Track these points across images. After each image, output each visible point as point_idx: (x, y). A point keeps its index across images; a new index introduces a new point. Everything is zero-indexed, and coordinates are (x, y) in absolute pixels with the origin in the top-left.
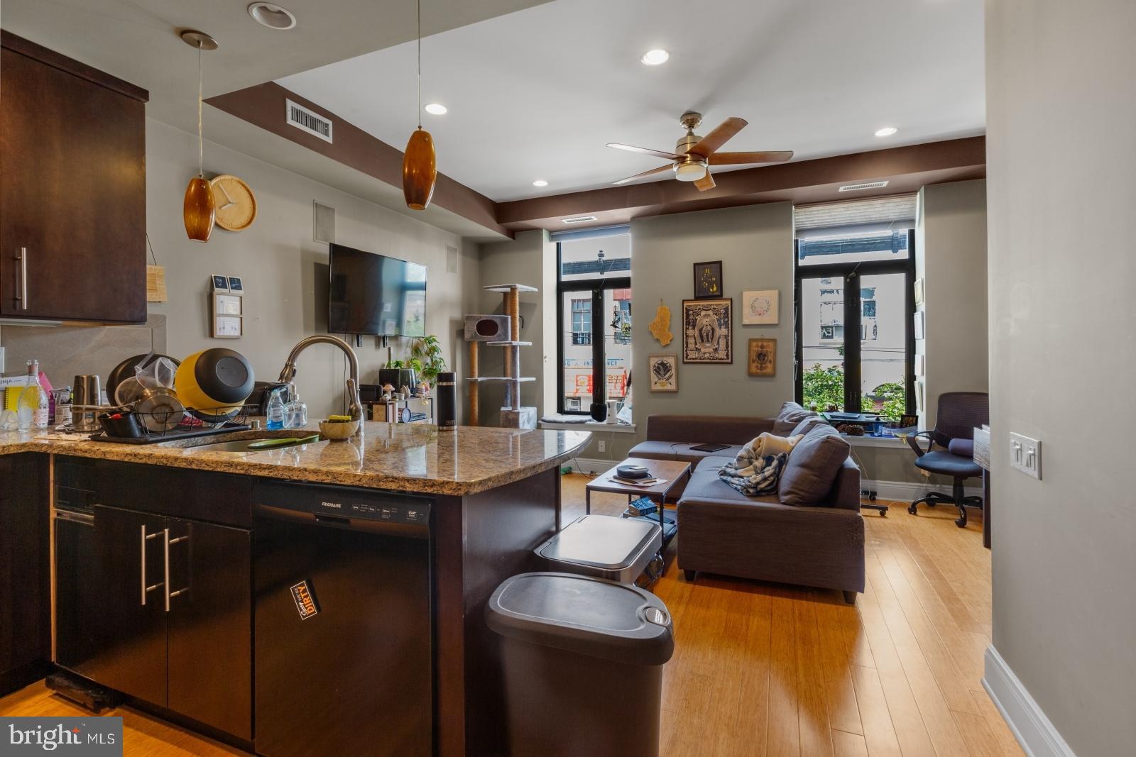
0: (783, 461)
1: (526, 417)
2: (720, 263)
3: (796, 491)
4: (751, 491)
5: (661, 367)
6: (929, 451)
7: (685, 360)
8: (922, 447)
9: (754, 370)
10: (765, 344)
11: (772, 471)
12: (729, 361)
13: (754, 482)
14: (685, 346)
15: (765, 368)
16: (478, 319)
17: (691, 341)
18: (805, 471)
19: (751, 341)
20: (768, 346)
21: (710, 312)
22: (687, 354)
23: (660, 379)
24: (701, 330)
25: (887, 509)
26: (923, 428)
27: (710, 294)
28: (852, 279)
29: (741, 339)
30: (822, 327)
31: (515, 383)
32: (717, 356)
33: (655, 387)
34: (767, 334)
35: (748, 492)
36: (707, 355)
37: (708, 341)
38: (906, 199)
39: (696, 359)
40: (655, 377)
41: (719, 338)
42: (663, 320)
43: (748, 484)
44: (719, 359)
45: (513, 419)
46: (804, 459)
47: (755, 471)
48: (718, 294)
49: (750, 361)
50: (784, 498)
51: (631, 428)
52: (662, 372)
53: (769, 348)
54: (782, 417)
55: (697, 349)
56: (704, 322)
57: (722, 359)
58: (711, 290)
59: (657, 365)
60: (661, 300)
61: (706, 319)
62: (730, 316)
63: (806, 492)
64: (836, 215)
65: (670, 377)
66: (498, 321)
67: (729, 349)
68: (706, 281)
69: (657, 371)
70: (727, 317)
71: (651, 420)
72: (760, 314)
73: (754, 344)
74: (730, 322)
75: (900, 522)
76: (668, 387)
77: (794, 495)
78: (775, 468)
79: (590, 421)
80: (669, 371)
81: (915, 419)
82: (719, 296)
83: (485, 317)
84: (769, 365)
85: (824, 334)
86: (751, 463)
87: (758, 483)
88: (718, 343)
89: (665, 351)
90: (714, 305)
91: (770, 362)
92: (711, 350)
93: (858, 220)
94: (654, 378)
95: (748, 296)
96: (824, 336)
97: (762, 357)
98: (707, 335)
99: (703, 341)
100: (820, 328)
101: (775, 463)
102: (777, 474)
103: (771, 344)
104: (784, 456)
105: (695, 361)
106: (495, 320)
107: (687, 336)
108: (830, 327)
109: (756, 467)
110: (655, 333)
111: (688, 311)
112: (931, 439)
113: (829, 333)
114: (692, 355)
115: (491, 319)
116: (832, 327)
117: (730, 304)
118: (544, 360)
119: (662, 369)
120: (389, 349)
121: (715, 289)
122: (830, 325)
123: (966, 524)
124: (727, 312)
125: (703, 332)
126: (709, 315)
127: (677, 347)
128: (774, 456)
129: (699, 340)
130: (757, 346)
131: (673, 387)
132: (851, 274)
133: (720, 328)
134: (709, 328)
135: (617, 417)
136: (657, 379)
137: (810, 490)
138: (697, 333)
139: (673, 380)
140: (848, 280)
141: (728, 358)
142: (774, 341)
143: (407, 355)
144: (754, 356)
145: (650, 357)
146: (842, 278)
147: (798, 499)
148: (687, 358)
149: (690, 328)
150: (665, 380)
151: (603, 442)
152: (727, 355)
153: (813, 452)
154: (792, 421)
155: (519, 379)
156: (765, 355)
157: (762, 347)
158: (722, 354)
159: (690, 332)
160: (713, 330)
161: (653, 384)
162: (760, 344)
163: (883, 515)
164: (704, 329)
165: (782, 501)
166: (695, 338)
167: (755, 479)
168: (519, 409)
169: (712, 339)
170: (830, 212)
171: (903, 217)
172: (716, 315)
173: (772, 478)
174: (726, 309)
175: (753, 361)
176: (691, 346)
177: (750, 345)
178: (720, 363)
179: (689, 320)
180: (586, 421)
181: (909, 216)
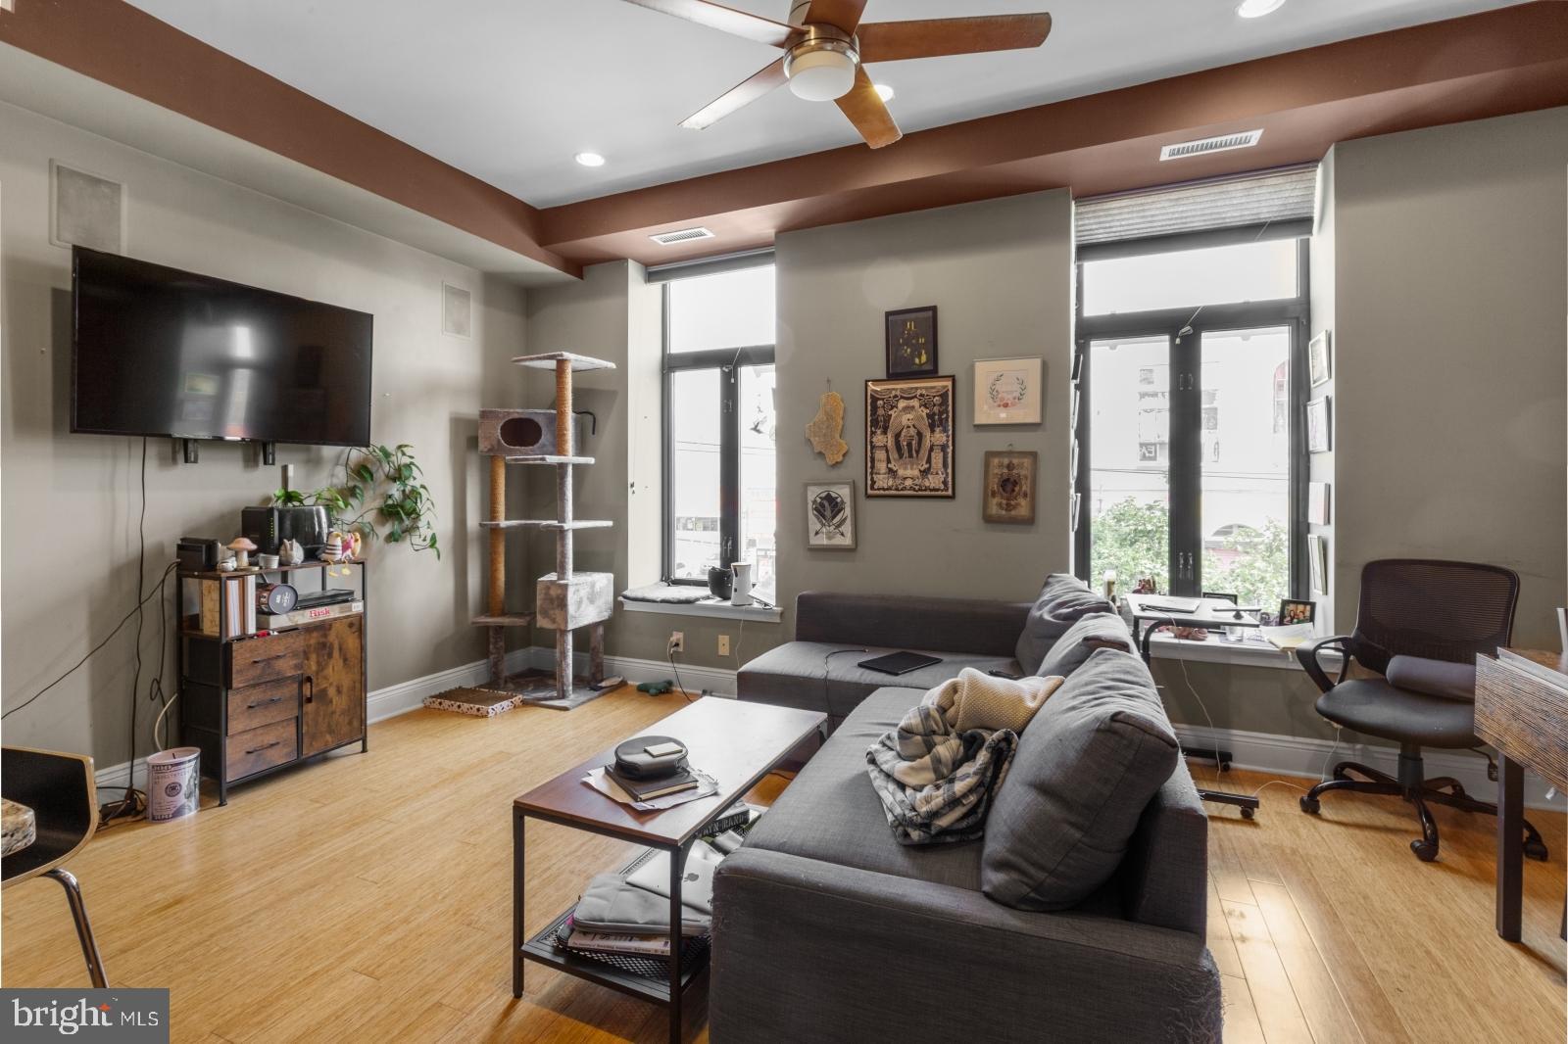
0: (1002, 754)
1: (584, 592)
2: (934, 309)
3: (1024, 865)
4: (915, 835)
5: (826, 504)
6: (1341, 681)
7: (870, 492)
8: (1326, 668)
9: (994, 510)
10: (1015, 461)
11: (971, 781)
12: (950, 492)
13: (924, 809)
14: (869, 465)
15: (1015, 507)
16: (504, 417)
17: (880, 455)
18: (1050, 807)
19: (989, 455)
20: (1021, 466)
21: (915, 403)
22: (872, 479)
23: (823, 525)
24: (897, 436)
25: (1256, 804)
26: (1326, 630)
27: (915, 368)
28: (1184, 338)
29: (971, 452)
30: (1141, 445)
31: (562, 532)
32: (927, 484)
33: (815, 541)
34: (1022, 442)
35: (906, 835)
36: (908, 483)
37: (911, 456)
38: (1294, 177)
39: (889, 489)
40: (816, 520)
41: (931, 449)
42: (830, 417)
43: (909, 814)
44: (931, 490)
45: (558, 597)
46: (1048, 773)
47: (936, 771)
48: (929, 367)
49: (988, 494)
50: (994, 878)
51: (773, 613)
52: (828, 513)
53: (1024, 468)
54: (1040, 608)
55: (890, 471)
56: (905, 422)
57: (937, 490)
58: (917, 361)
59: (819, 500)
60: (828, 381)
61: (907, 417)
62: (950, 408)
63: (1051, 873)
64: (1153, 216)
65: (843, 521)
66: (542, 422)
67: (950, 471)
68: (907, 343)
69: (820, 511)
70: (943, 413)
71: (804, 602)
72: (1006, 405)
73: (996, 461)
74: (950, 420)
75: (1285, 838)
76: (838, 541)
77: (1015, 876)
78: (982, 772)
79: (708, 598)
80: (839, 511)
81: (1308, 608)
82: (932, 373)
83: (517, 412)
84: (1023, 502)
85: (1144, 454)
86: (929, 747)
87: (935, 814)
88: (929, 461)
89: (834, 474)
90: (921, 388)
91: (1025, 495)
92: (916, 473)
93: (1198, 224)
94: (814, 524)
95: (985, 372)
96: (1144, 458)
97: (1009, 487)
98: (909, 445)
99: (901, 456)
100: (1138, 446)
101: (983, 757)
102: (988, 787)
103: (1027, 462)
104: (1007, 739)
105: (887, 492)
106: (537, 419)
107: (873, 447)
108: (1152, 444)
109: (937, 761)
110: (815, 440)
111: (875, 400)
112: (1346, 655)
113: (1150, 452)
114: (883, 481)
115: (527, 416)
116: (1155, 444)
117: (950, 388)
118: (630, 490)
119: (829, 507)
120: (285, 469)
121: (924, 358)
122: (1153, 441)
123: (1436, 853)
124: (944, 402)
125: (902, 438)
126: (913, 407)
127: (855, 467)
128: (985, 734)
129: (894, 455)
130: (1001, 465)
131: (847, 541)
132: (1183, 330)
133: (933, 431)
134: (913, 431)
135: (750, 594)
136: (819, 526)
137: (1061, 868)
138: (890, 443)
139: (847, 528)
140: (1178, 341)
141: (947, 490)
142: (1034, 455)
143: (335, 481)
144: (994, 485)
145: (806, 485)
146: (1167, 337)
147: (1025, 890)
148: (872, 488)
149: (879, 432)
150: (832, 528)
151: (727, 638)
152: (945, 483)
153: (1072, 755)
154: (1056, 617)
155: (571, 524)
156: (1015, 483)
157: (1010, 467)
158: (934, 481)
159: (879, 439)
160: (920, 435)
161: (812, 534)
162: (1006, 461)
163: (1247, 817)
164: (903, 434)
165: (986, 888)
166: (887, 451)
167: (928, 800)
168: (571, 578)
169: (918, 452)
170: (1143, 210)
171: (1287, 214)
172: (925, 406)
173: (973, 798)
174: (944, 396)
175: (994, 494)
176: (882, 467)
177: (987, 465)
178: (933, 496)
179: (877, 416)
180: (697, 599)
181: (1301, 212)
